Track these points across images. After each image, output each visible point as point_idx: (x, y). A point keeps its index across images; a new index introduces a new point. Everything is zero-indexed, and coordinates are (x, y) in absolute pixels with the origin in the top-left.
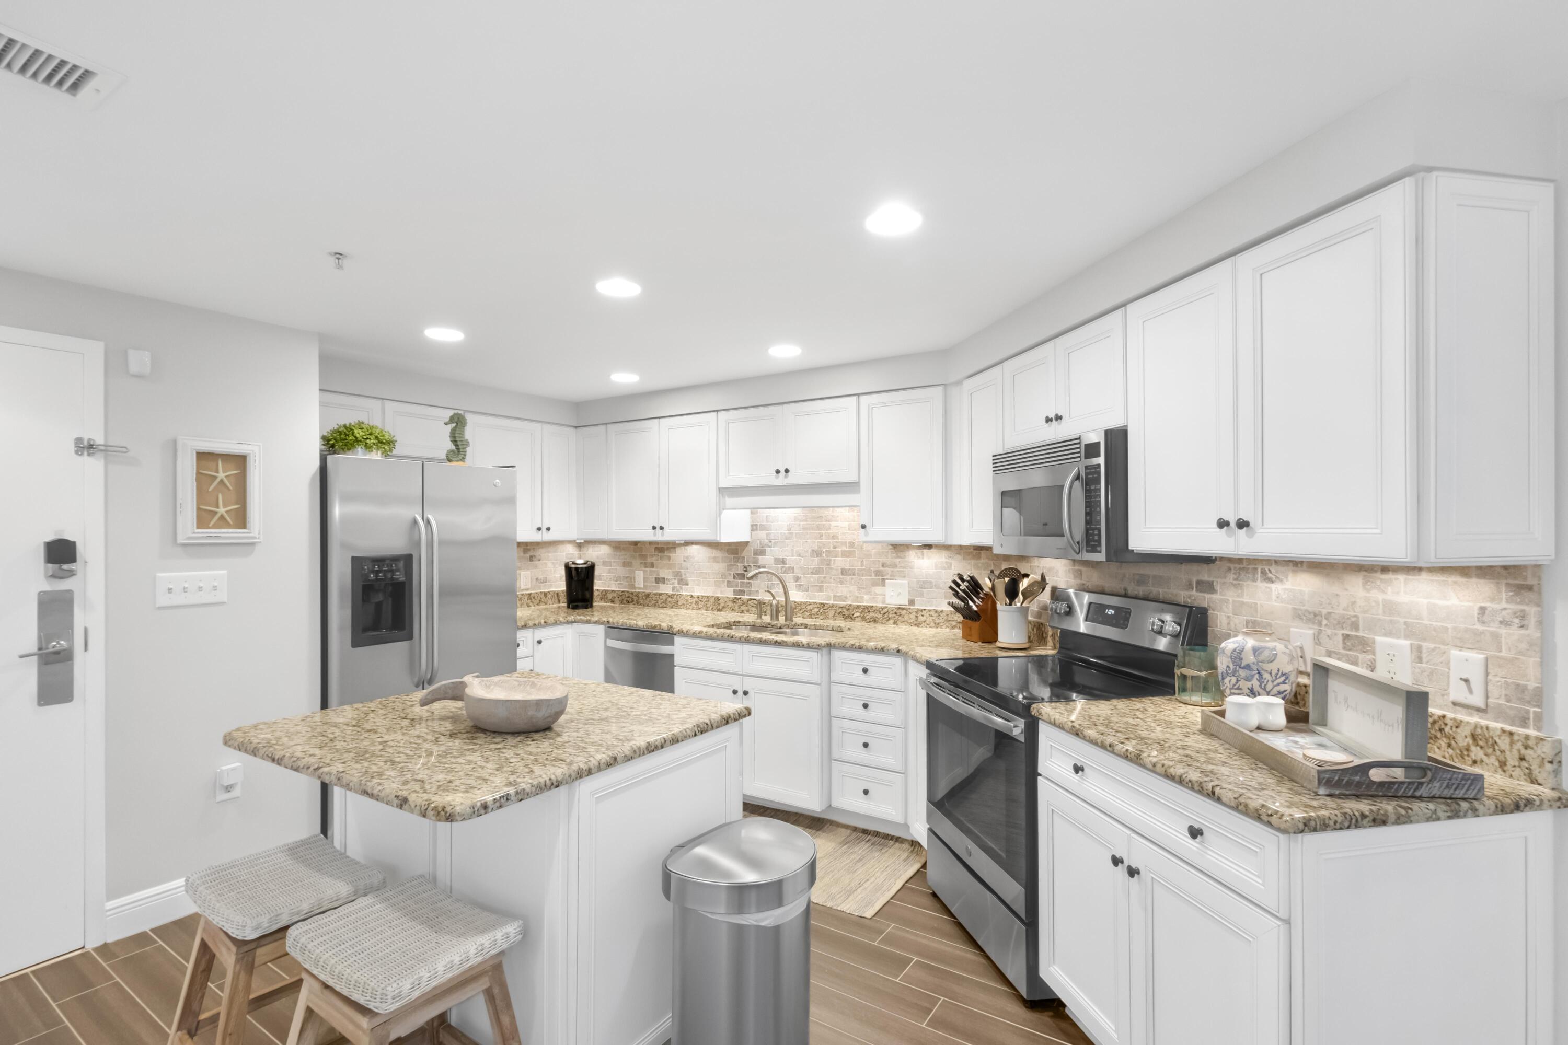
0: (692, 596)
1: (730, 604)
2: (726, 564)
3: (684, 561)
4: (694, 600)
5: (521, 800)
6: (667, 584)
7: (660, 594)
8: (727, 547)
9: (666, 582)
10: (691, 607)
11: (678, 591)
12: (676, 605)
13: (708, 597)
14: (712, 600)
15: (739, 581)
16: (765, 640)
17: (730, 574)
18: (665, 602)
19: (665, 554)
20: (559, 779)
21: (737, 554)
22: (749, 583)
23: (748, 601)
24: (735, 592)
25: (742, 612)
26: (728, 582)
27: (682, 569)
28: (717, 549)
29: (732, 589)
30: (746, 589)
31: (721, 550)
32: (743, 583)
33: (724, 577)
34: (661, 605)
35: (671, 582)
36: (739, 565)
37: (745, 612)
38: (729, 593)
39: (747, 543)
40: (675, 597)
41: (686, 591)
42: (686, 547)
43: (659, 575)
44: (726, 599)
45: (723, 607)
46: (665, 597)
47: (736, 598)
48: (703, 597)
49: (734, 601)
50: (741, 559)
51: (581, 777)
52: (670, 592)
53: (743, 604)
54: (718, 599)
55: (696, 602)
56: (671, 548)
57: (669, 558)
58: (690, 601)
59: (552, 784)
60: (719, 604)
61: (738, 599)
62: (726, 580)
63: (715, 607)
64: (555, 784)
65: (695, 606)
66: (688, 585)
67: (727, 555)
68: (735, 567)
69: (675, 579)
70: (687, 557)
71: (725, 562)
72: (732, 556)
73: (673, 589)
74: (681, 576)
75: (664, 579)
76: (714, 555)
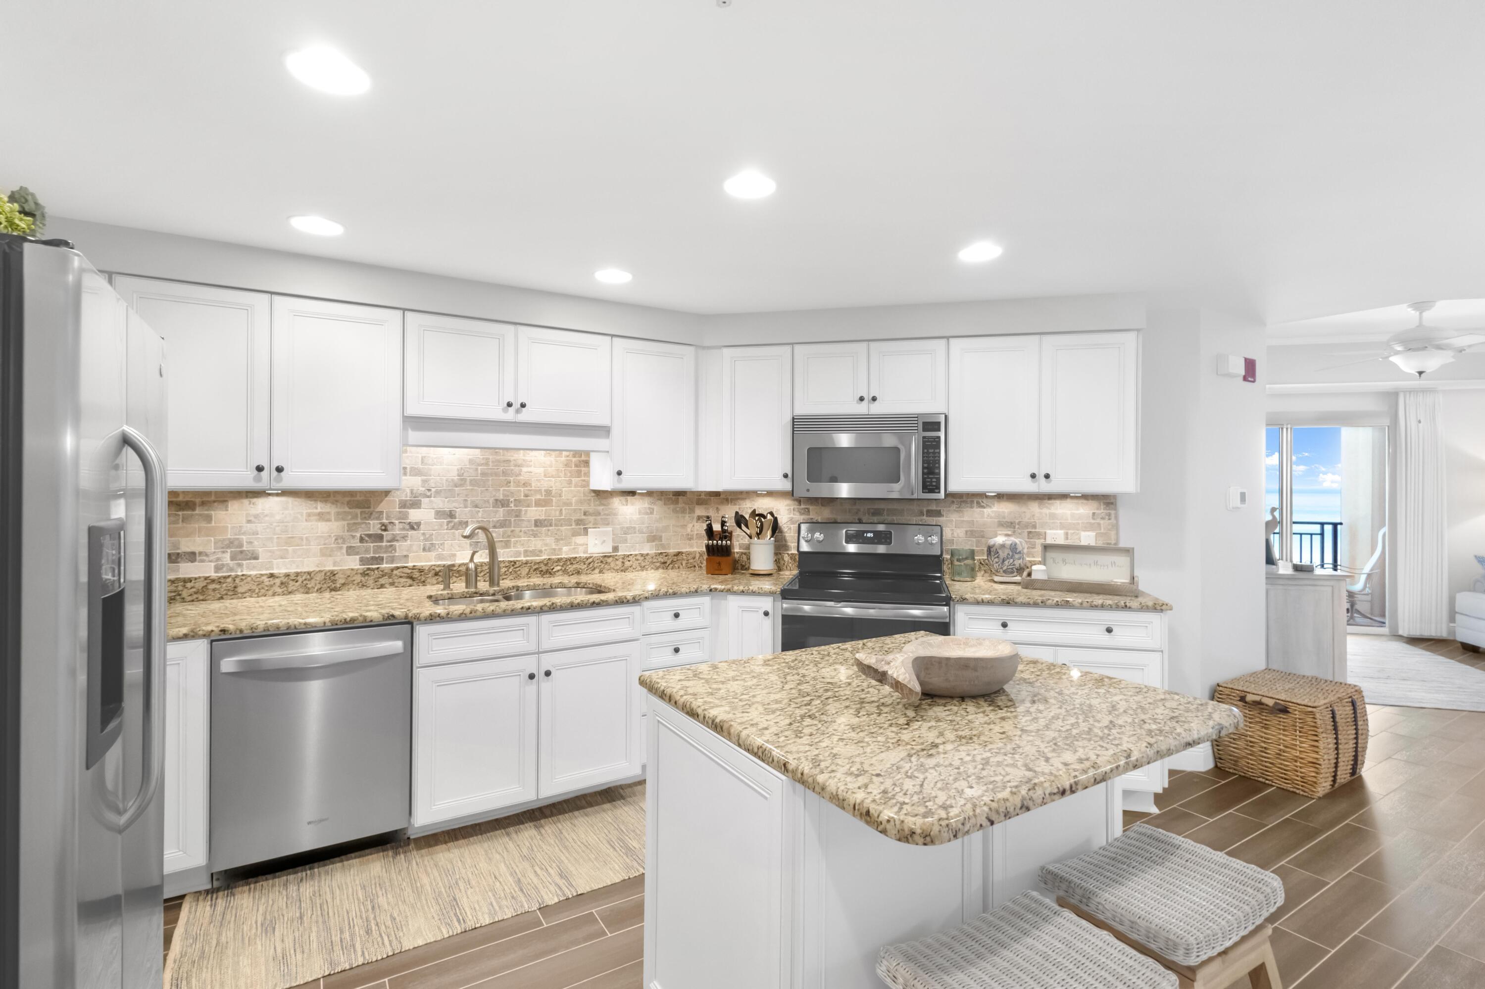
0: (272, 576)
1: (358, 578)
2: (345, 523)
3: (249, 522)
4: (278, 581)
6: (203, 561)
7: (186, 581)
8: (347, 499)
9: (198, 558)
10: (270, 593)
11: (231, 570)
12: (234, 592)
13: (309, 573)
14: (319, 577)
15: (372, 545)
17: (353, 537)
18: (203, 591)
19: (197, 512)
21: (369, 507)
22: (391, 546)
23: (392, 570)
24: (363, 561)
25: (382, 586)
26: (349, 548)
27: (244, 534)
28: (326, 501)
29: (358, 557)
30: (385, 555)
31: (335, 503)
32: (380, 547)
33: (340, 541)
34: (190, 598)
35: (212, 558)
36: (371, 522)
37: (387, 586)
38: (353, 563)
39: (387, 493)
40: (229, 580)
41: (254, 568)
42: (255, 500)
43: (178, 549)
44: (348, 573)
45: (343, 584)
46: (200, 585)
47: (369, 569)
48: (297, 574)
49: (364, 574)
50: (375, 515)
52: (213, 575)
53: (383, 576)
54: (333, 574)
55: (282, 583)
56: (214, 502)
57: (209, 519)
58: (267, 583)
60: (334, 581)
61: (373, 570)
62: (345, 546)
63: (325, 585)
65: (280, 590)
66: (256, 558)
67: (347, 509)
68: (363, 526)
69: (223, 552)
70: (256, 516)
71: (343, 519)
72: (358, 511)
73: (218, 569)
74: (241, 546)
75: (194, 553)
76: (319, 510)
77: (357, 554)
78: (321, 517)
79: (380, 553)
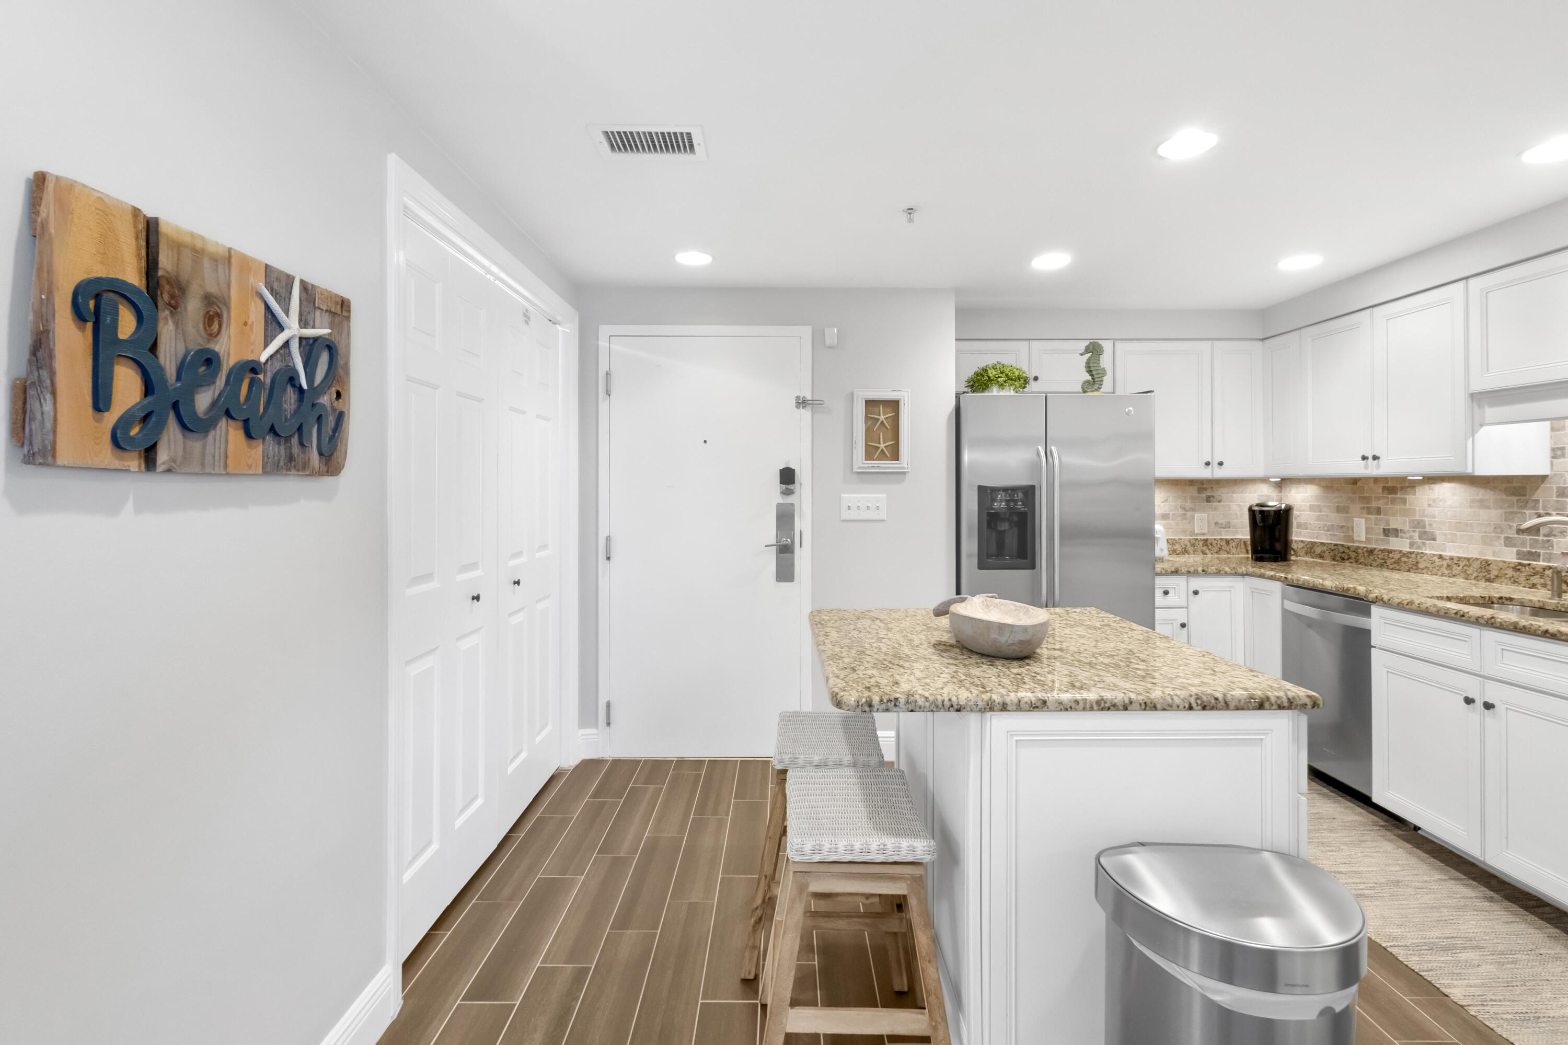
0: (1441, 557)
1: (1510, 573)
2: (1503, 511)
3: (1429, 505)
4: (1445, 563)
5: (912, 711)
6: (1402, 537)
7: (1390, 552)
8: (1505, 485)
10: (1440, 573)
11: (1419, 548)
12: (1414, 567)
13: (1468, 559)
14: (1476, 565)
15: (1528, 537)
16: (1524, 627)
17: (1510, 527)
18: (1398, 562)
19: (1399, 496)
20: (961, 703)
21: (1524, 495)
22: (1548, 541)
23: (1544, 569)
24: (1519, 554)
25: (1534, 586)
26: (1507, 538)
27: (1426, 516)
28: (1486, 488)
29: (1515, 550)
30: (1542, 552)
32: (1536, 541)
33: (1498, 530)
34: (1391, 567)
35: (1408, 535)
37: (1539, 586)
38: (1510, 556)
39: (1543, 478)
40: (1413, 556)
41: (1432, 548)
42: (1433, 486)
43: (1389, 525)
44: (1501, 565)
45: (1497, 576)
46: (1397, 556)
47: (1520, 564)
48: (1459, 559)
49: (1517, 568)
50: (1531, 504)
51: (991, 709)
52: (1407, 549)
53: (1535, 574)
54: (1488, 563)
55: (1448, 566)
56: (1408, 487)
57: (1404, 501)
58: (1437, 563)
59: (952, 706)
60: (1489, 571)
61: (1524, 565)
62: (1503, 536)
63: (1481, 575)
64: (956, 707)
65: (1446, 572)
66: (1434, 539)
67: (1505, 497)
68: (1519, 515)
69: (1414, 531)
70: (1434, 500)
71: (1501, 508)
72: (1514, 499)
73: (1412, 545)
74: (1424, 527)
75: (1397, 530)
76: (1480, 497)
77: (1514, 546)
78: (1482, 504)
79: (1535, 548)
